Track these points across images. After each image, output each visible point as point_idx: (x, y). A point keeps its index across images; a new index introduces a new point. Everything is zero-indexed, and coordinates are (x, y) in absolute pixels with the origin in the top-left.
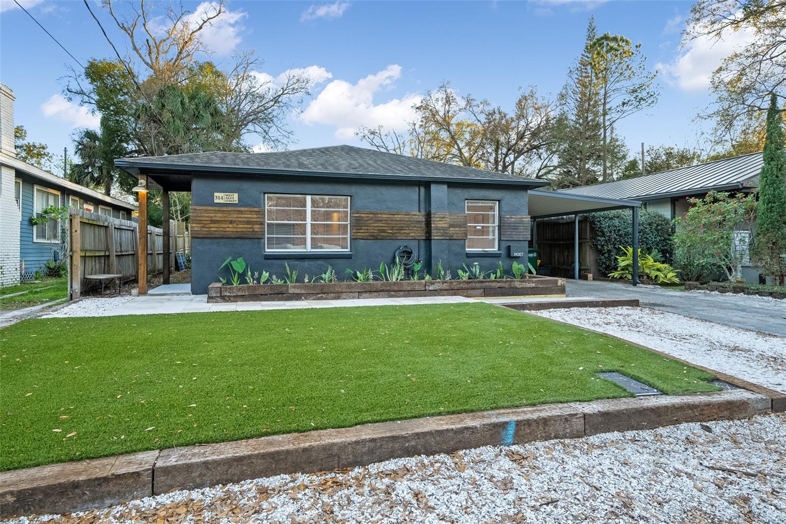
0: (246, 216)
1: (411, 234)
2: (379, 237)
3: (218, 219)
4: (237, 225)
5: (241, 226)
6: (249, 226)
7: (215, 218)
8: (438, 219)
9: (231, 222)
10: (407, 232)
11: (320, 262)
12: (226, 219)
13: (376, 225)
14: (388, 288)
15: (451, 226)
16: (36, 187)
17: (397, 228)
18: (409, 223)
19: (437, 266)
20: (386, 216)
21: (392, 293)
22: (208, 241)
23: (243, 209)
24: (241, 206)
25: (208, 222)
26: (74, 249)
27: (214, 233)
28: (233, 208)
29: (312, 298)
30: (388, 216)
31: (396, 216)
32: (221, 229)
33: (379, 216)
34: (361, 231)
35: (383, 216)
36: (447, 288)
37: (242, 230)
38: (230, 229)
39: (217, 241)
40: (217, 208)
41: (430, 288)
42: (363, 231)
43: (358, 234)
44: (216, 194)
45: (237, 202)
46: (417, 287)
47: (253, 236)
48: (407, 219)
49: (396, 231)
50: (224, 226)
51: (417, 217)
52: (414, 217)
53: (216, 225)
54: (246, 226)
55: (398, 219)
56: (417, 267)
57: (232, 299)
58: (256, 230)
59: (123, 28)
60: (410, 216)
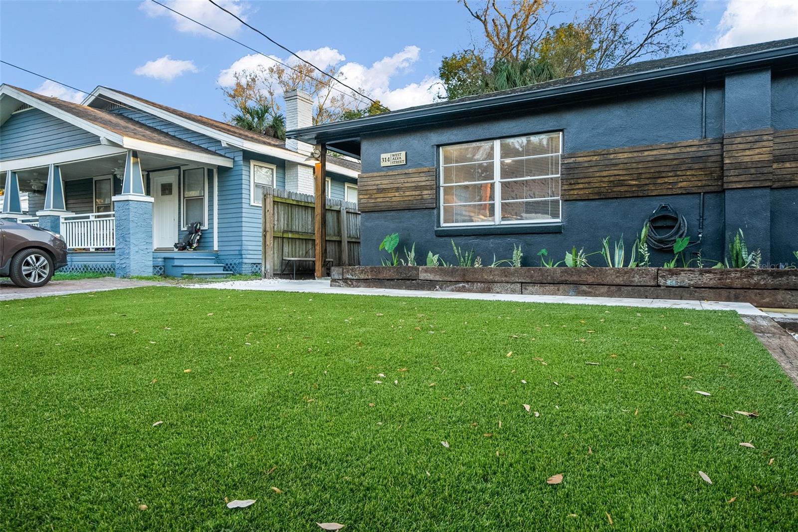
0: (413, 179)
1: (680, 185)
2: (611, 195)
3: (384, 186)
4: (404, 192)
5: (407, 193)
6: (417, 193)
7: (381, 187)
8: (741, 146)
9: (398, 189)
10: (671, 180)
11: (509, 240)
12: (392, 186)
13: (605, 174)
14: (575, 278)
15: (779, 159)
16: (347, 185)
17: (648, 176)
18: (675, 162)
19: (733, 242)
20: (626, 155)
21: (584, 288)
22: (377, 215)
23: (410, 170)
24: (410, 167)
25: (375, 191)
26: (267, 229)
27: (381, 204)
28: (400, 171)
29: (450, 288)
30: (630, 155)
31: (646, 153)
32: (388, 199)
33: (612, 156)
34: (577, 187)
35: (620, 156)
36: (711, 283)
37: (410, 198)
38: (396, 198)
39: (384, 214)
40: (383, 173)
41: (669, 283)
42: (581, 186)
43: (572, 192)
44: (383, 156)
45: (404, 163)
46: (637, 279)
47: (421, 206)
48: (671, 157)
49: (647, 182)
50: (390, 195)
51: (694, 149)
52: (689, 149)
53: (382, 195)
54: (414, 193)
55: (650, 159)
56: (680, 245)
57: (354, 283)
58: (425, 196)
59: (478, 17)
60: (677, 150)
